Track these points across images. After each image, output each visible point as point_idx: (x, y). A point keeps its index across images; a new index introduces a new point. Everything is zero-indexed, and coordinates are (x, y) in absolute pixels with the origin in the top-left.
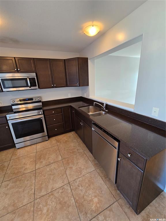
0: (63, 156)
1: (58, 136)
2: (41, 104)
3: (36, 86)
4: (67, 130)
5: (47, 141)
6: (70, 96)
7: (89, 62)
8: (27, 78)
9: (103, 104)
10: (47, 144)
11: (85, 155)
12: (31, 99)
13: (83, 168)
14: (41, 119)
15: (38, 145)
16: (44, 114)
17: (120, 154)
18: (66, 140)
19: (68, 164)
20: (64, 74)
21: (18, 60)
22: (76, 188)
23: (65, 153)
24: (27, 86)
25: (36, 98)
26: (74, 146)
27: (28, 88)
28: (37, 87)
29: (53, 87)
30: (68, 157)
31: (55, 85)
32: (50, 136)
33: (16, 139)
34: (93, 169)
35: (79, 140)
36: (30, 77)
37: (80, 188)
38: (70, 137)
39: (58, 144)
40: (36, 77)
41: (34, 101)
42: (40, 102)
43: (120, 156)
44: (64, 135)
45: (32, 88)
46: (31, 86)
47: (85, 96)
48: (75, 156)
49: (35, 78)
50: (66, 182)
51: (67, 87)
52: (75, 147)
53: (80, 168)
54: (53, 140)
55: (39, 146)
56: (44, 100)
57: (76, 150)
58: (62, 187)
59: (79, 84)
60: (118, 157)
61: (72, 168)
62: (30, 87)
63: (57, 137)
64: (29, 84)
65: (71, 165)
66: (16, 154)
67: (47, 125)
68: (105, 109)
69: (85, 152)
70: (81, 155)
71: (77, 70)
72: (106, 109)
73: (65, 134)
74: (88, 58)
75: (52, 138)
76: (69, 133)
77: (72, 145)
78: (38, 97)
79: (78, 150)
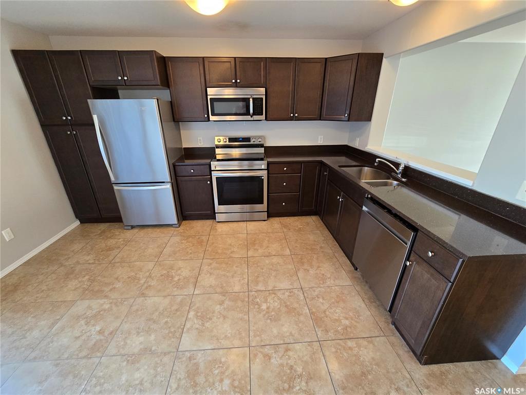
0: (293, 250)
1: (285, 218)
2: (262, 150)
3: (262, 115)
4: (304, 209)
5: (264, 221)
6: (320, 142)
7: (385, 63)
8: (249, 98)
9: (397, 165)
10: (265, 225)
11: (335, 260)
12: (248, 139)
13: (329, 276)
14: (263, 178)
15: (249, 225)
16: (268, 169)
17: (412, 255)
18: (299, 226)
19: (303, 264)
20: (319, 92)
21: (240, 62)
22: (313, 299)
23: (296, 247)
24: (248, 113)
25: (255, 137)
26: (315, 241)
27: (249, 118)
28: (263, 117)
29: (291, 119)
30: (302, 253)
31: (296, 115)
32: (271, 214)
33: (219, 205)
34: (348, 282)
35: (327, 232)
36: (254, 97)
37: (321, 300)
38: (308, 224)
39: (285, 230)
40: (264, 97)
41: (252, 143)
42: (261, 146)
43: (412, 258)
44: (296, 218)
45: (256, 117)
46: (254, 114)
47: (357, 144)
48: (315, 256)
49: (262, 99)
50: (296, 285)
51: (320, 121)
52: (316, 243)
53: (323, 274)
54: (276, 222)
55: (252, 226)
56: (270, 143)
57: (318, 248)
58: (291, 291)
59: (349, 115)
60: (408, 259)
61: (308, 271)
62: (252, 117)
63: (282, 218)
64: (251, 111)
65: (306, 266)
66: (216, 229)
67: (270, 192)
68: (400, 176)
69: (336, 254)
70: (328, 257)
71: (352, 84)
72: (403, 177)
73: (300, 217)
74: (383, 54)
75: (274, 218)
76: (308, 217)
77: (312, 237)
78: (260, 137)
79: (321, 247)
